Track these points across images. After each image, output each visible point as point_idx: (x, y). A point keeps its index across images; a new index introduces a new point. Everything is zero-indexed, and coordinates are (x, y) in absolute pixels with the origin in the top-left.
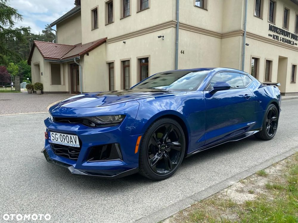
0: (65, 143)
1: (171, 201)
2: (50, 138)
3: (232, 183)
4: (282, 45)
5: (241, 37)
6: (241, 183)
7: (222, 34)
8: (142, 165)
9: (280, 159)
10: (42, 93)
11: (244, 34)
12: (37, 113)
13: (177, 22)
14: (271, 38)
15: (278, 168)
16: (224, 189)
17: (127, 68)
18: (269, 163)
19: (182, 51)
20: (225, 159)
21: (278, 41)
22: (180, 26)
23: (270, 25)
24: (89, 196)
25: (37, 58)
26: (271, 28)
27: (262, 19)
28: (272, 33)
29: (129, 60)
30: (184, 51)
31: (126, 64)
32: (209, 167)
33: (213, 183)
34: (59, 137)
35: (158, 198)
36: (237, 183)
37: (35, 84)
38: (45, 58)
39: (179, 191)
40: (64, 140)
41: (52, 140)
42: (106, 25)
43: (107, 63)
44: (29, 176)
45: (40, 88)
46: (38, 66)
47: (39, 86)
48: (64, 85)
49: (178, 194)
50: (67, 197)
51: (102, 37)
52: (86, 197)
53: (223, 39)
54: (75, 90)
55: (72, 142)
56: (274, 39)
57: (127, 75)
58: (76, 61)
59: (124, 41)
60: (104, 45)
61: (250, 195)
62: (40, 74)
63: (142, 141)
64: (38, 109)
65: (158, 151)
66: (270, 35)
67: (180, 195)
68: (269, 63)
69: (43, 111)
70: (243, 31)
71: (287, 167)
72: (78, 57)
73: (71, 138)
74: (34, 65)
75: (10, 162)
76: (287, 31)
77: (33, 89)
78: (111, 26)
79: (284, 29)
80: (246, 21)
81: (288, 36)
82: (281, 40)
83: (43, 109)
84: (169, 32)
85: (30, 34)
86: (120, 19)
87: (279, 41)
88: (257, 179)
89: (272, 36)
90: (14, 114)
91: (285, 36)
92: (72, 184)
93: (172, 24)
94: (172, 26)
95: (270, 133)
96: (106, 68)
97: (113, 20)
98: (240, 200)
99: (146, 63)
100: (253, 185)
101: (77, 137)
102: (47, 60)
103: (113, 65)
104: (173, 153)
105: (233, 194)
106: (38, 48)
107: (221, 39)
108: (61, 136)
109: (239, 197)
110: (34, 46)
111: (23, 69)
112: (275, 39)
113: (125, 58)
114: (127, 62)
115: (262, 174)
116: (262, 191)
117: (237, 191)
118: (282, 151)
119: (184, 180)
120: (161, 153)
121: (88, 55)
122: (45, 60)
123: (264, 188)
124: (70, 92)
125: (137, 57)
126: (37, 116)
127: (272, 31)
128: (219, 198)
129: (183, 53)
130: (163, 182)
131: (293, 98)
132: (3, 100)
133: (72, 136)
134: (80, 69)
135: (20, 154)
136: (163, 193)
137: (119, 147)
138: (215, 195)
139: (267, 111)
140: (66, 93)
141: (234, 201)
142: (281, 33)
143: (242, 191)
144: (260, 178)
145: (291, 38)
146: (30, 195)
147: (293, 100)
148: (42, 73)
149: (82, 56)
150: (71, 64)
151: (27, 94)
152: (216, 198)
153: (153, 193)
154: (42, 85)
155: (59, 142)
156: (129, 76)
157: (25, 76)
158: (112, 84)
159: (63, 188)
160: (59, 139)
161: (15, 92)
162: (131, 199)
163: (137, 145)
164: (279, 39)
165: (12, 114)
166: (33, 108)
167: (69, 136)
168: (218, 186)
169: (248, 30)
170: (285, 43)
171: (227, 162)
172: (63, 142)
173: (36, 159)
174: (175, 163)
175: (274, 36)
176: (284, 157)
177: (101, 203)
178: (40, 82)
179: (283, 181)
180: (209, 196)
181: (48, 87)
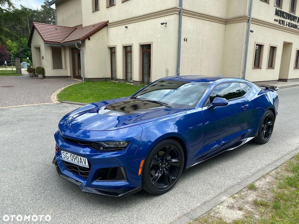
0: (75, 162)
1: (170, 219)
2: (61, 155)
3: (224, 198)
4: (287, 30)
5: (246, 24)
6: (232, 198)
7: (226, 20)
8: (145, 184)
9: (270, 169)
10: (44, 77)
11: (249, 20)
12: (41, 104)
13: (180, 9)
14: (277, 23)
15: (268, 179)
16: (217, 206)
17: (129, 54)
18: (260, 175)
19: (185, 39)
20: (220, 168)
21: (283, 26)
22: (183, 12)
23: (276, 9)
24: (98, 211)
25: (37, 41)
26: (278, 13)
27: (269, 4)
28: (278, 18)
29: (131, 46)
30: (187, 39)
31: (128, 49)
32: (205, 178)
33: (208, 197)
34: (69, 156)
35: (158, 215)
36: (229, 199)
37: (36, 68)
38: (46, 42)
39: (177, 207)
40: (74, 160)
41: (63, 157)
42: (107, 8)
43: (109, 48)
44: (43, 188)
45: (42, 72)
46: (38, 49)
47: (40, 71)
48: (66, 69)
49: (176, 210)
50: (79, 213)
51: (104, 20)
52: (96, 213)
53: (228, 26)
54: (77, 74)
55: (82, 162)
56: (279, 25)
57: (129, 61)
58: (77, 46)
59: (126, 26)
60: (105, 29)
61: (239, 212)
62: (41, 58)
63: (145, 163)
64: (42, 100)
65: (159, 169)
66: (275, 20)
67: (178, 211)
68: (273, 49)
69: (47, 102)
70: (248, 17)
71: (276, 178)
72: (79, 42)
73: (81, 159)
74: (35, 48)
75: (24, 170)
76: (294, 15)
77: (34, 73)
78: (113, 8)
79: (291, 13)
80: (252, 6)
81: (294, 21)
82: (287, 25)
83: (47, 99)
84: (172, 19)
85: (28, 10)
86: (122, 2)
87: (285, 26)
88: (247, 193)
89: (277, 21)
90: (19, 106)
91: (292, 20)
92: (82, 197)
93: (176, 11)
94: (175, 13)
95: (265, 137)
96: (108, 53)
97: (115, 2)
98: (229, 217)
99: (148, 50)
100: (243, 201)
101: (86, 159)
102: (48, 44)
103: (115, 50)
104: (173, 169)
105: (224, 211)
106: (38, 31)
107: (226, 24)
108: (71, 156)
109: (229, 214)
110: (34, 28)
111: (22, 47)
112: (281, 24)
113: (127, 43)
114: (129, 47)
115: (252, 187)
116: (250, 207)
117: (228, 207)
118: (274, 158)
119: (182, 194)
120: (162, 170)
121: (89, 39)
122: (46, 43)
123: (252, 204)
124: (72, 76)
125: (139, 43)
126: (42, 109)
127: (279, 16)
128: (211, 216)
129: (186, 41)
130: (163, 196)
131: (295, 86)
132: (6, 87)
133: (82, 158)
134: (82, 54)
135: (31, 160)
136: (163, 208)
137: (125, 170)
138: (208, 212)
139: (263, 118)
140: (67, 77)
141: (224, 218)
142: (287, 17)
143: (231, 207)
144: (250, 192)
145: (298, 22)
146: (46, 210)
147: (295, 87)
148: (43, 57)
149: (83, 40)
150: (72, 48)
151: (29, 77)
152: (209, 215)
153: (154, 210)
154: (43, 69)
155: (70, 160)
156: (131, 63)
157: (24, 54)
158: (114, 69)
159: (75, 203)
160: (70, 157)
161: (17, 75)
162: (135, 216)
163: (140, 168)
164: (285, 24)
165: (18, 106)
166: (37, 97)
167: (79, 157)
168: (212, 202)
169: (253, 15)
170: (291, 28)
171: (222, 172)
172: (73, 161)
173: (48, 166)
174: (174, 177)
175: (280, 21)
176: (275, 167)
177: (109, 220)
178: (41, 67)
179: (270, 196)
180: (203, 213)
181: (49, 71)
